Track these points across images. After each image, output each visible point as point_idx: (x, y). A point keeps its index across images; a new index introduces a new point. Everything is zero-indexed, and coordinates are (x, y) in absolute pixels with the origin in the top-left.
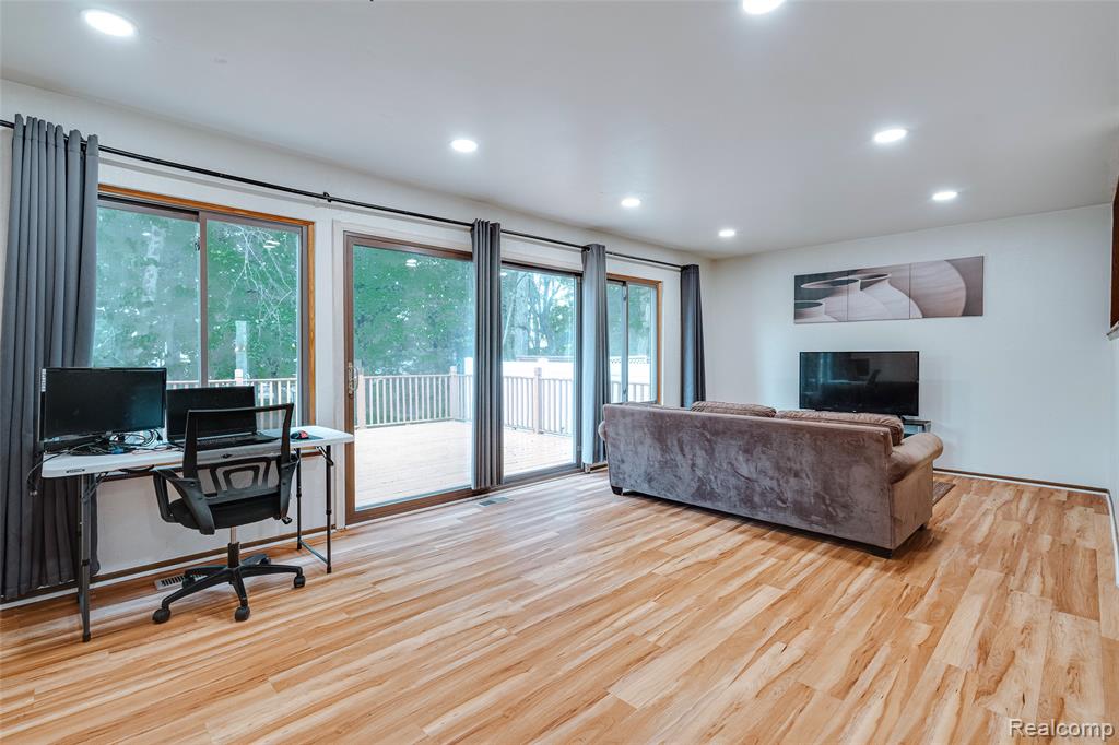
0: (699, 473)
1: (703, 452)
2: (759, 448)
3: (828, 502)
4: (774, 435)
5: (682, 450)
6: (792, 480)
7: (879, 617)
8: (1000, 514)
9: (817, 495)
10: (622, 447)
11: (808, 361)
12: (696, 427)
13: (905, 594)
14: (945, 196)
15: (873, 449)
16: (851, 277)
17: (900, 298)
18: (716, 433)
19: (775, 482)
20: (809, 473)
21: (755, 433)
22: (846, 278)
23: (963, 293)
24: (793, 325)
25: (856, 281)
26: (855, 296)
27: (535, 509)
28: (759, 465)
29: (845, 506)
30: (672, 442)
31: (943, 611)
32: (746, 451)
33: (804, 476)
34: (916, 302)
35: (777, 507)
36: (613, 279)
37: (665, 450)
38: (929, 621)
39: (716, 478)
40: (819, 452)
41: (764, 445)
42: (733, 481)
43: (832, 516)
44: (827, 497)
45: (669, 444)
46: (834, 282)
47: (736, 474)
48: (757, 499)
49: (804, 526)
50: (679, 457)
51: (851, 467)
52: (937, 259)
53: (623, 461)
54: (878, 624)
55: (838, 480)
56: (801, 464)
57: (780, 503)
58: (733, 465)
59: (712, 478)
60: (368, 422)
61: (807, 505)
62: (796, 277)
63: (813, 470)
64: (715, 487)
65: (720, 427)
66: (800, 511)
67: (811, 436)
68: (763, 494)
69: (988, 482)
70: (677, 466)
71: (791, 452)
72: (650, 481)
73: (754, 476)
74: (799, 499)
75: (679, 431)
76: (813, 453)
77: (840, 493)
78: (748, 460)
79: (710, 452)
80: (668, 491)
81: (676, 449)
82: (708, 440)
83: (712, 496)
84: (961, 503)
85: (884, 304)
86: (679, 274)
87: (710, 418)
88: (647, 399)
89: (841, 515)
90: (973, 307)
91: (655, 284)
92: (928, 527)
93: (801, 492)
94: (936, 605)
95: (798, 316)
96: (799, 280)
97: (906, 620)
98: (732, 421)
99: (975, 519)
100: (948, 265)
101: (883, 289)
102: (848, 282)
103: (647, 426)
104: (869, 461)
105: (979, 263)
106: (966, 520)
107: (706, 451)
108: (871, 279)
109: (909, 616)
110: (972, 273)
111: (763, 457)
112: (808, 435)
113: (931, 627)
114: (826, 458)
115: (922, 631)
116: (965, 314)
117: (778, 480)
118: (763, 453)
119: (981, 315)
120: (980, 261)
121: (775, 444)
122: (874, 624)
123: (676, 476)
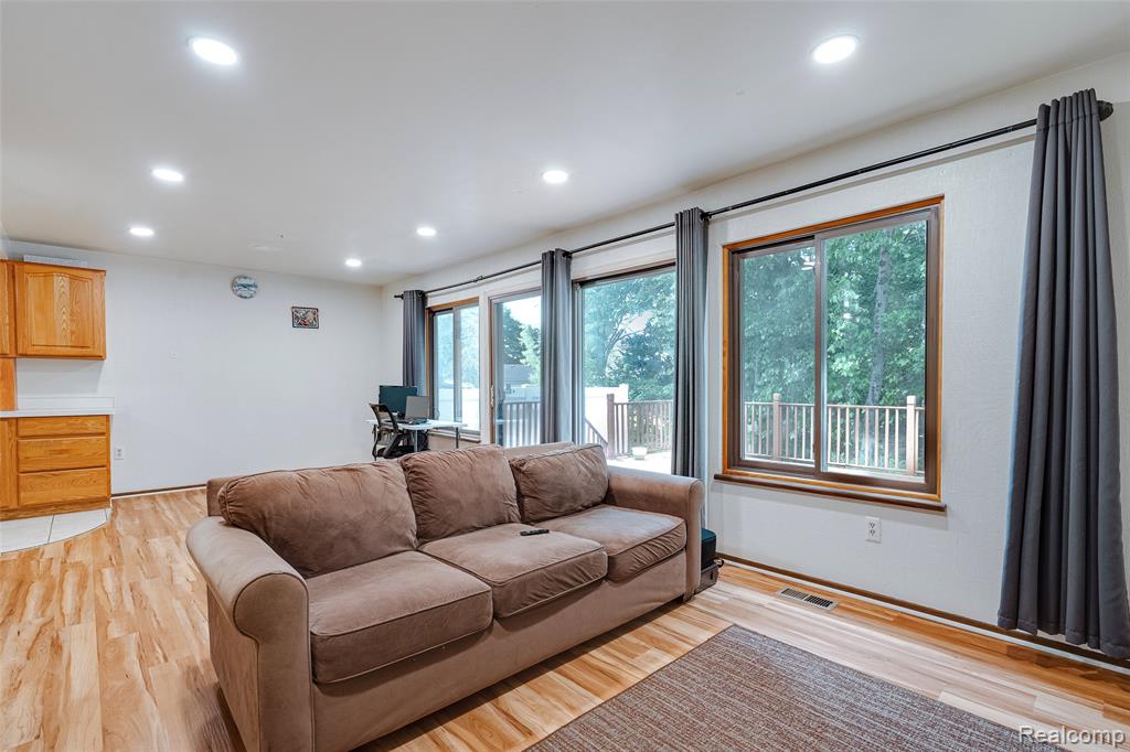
7: (158, 621)
13: (159, 650)
31: (109, 655)
38: (115, 641)
54: (153, 619)
94: (120, 657)
97: (135, 631)
109: (134, 635)
113: (110, 637)
115: (115, 631)
122: (155, 616)
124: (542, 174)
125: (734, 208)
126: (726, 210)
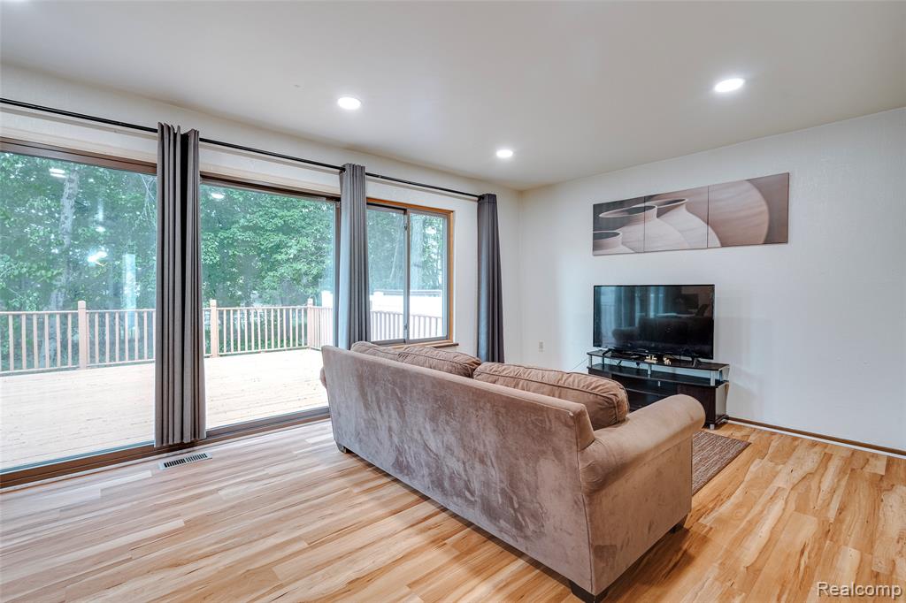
0: (396, 440)
1: (397, 414)
2: (444, 416)
3: (516, 506)
4: (455, 400)
5: (380, 408)
6: (478, 466)
8: (794, 496)
9: (503, 492)
12: (388, 380)
14: (729, 86)
15: (563, 436)
16: (647, 204)
17: (698, 225)
18: (405, 391)
19: (461, 465)
20: (493, 459)
21: (438, 396)
22: (643, 205)
23: (765, 218)
24: (592, 257)
25: (652, 207)
26: (653, 226)
27: (214, 475)
28: (445, 439)
29: (535, 516)
32: (433, 419)
33: (489, 464)
34: (713, 228)
35: (466, 499)
36: (373, 203)
37: (366, 406)
39: (409, 448)
40: (502, 432)
41: (447, 413)
42: (424, 455)
43: (521, 526)
44: (515, 498)
46: (630, 210)
47: (426, 447)
48: (447, 484)
49: (495, 531)
50: (378, 417)
51: (537, 460)
52: (737, 180)
55: (524, 475)
56: (485, 445)
57: (468, 495)
58: (422, 435)
59: (407, 448)
60: (221, 350)
61: (495, 504)
62: (594, 206)
63: (497, 457)
64: (409, 459)
65: (408, 383)
66: (490, 511)
67: (493, 406)
68: (451, 479)
69: (792, 441)
70: (377, 427)
71: (474, 427)
73: (442, 454)
74: (486, 493)
75: (375, 385)
76: (496, 431)
77: (528, 496)
78: (434, 431)
79: (402, 415)
81: (375, 405)
82: (399, 399)
83: (409, 469)
84: (747, 478)
85: (680, 231)
86: (476, 204)
87: (399, 371)
88: (440, 334)
89: (532, 527)
90: (777, 233)
91: (446, 214)
92: (686, 526)
93: (488, 485)
95: (596, 247)
96: (598, 209)
98: (417, 376)
99: (757, 509)
100: (748, 185)
101: (681, 216)
102: (645, 209)
103: (352, 375)
104: (557, 454)
105: (784, 181)
106: (744, 511)
108: (669, 204)
110: (776, 193)
111: (448, 429)
112: (488, 405)
114: (509, 441)
116: (769, 241)
117: (464, 463)
118: (448, 423)
119: (786, 242)
120: (786, 178)
121: (457, 413)
123: (378, 440)
124: (337, 100)
125: (382, 177)
126: (377, 176)
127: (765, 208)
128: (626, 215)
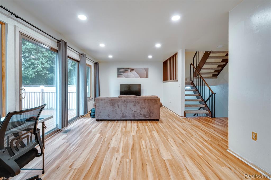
0: (122, 112)
1: (124, 107)
2: (137, 104)
4: (140, 101)
5: (118, 107)
6: (143, 110)
10: (101, 109)
11: (121, 86)
12: (123, 101)
14: (150, 57)
16: (128, 69)
17: (137, 74)
18: (128, 102)
19: (140, 111)
20: (147, 108)
21: (136, 101)
24: (117, 78)
26: (129, 73)
29: (152, 113)
30: (116, 105)
32: (134, 105)
34: (139, 75)
35: (140, 116)
37: (114, 107)
39: (127, 112)
41: (138, 103)
42: (131, 112)
44: (150, 112)
45: (115, 106)
46: (126, 70)
48: (136, 115)
49: (145, 119)
50: (118, 109)
51: (154, 105)
52: (142, 68)
53: (101, 112)
55: (152, 108)
56: (145, 106)
57: (141, 115)
58: (131, 109)
61: (146, 114)
62: (118, 68)
64: (126, 114)
65: (128, 101)
66: (144, 116)
68: (137, 114)
70: (117, 111)
71: (143, 104)
72: (109, 116)
73: (135, 110)
74: (144, 113)
75: (118, 103)
76: (148, 104)
77: (152, 111)
78: (134, 107)
79: (126, 107)
80: (114, 117)
81: (117, 107)
82: (125, 104)
83: (125, 117)
85: (134, 75)
86: (94, 64)
87: (126, 99)
90: (147, 77)
91: (90, 66)
93: (145, 112)
96: (118, 69)
98: (131, 99)
100: (144, 69)
101: (134, 72)
102: (128, 70)
103: (109, 102)
107: (125, 106)
108: (132, 70)
110: (147, 70)
111: (138, 106)
114: (150, 104)
116: (146, 78)
118: (138, 105)
121: (140, 103)
123: (116, 114)
127: (146, 73)
128: (124, 71)
